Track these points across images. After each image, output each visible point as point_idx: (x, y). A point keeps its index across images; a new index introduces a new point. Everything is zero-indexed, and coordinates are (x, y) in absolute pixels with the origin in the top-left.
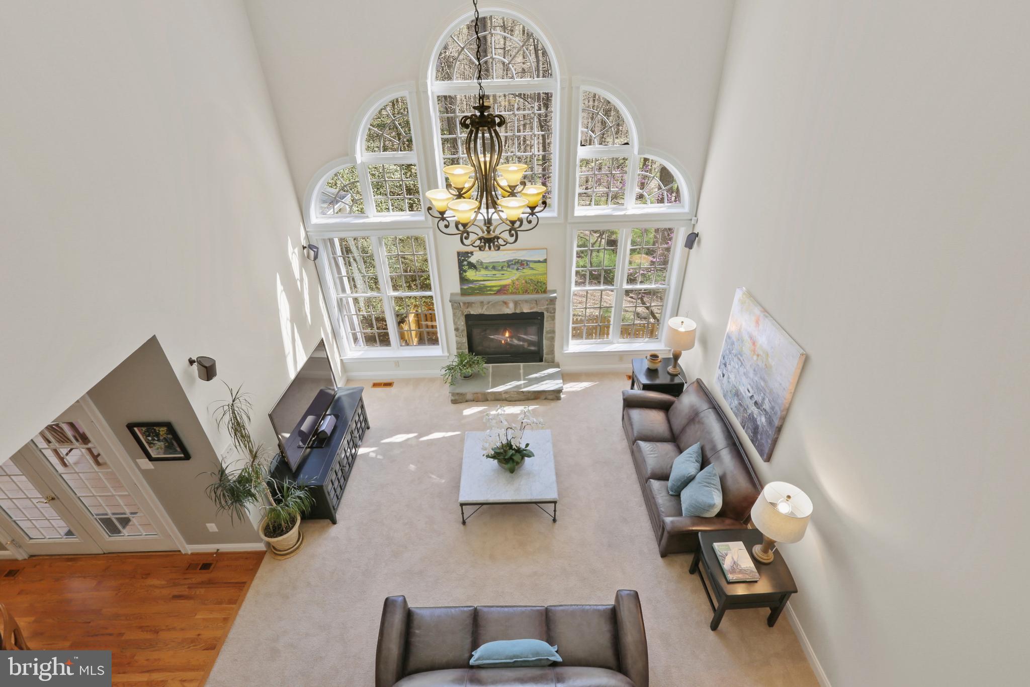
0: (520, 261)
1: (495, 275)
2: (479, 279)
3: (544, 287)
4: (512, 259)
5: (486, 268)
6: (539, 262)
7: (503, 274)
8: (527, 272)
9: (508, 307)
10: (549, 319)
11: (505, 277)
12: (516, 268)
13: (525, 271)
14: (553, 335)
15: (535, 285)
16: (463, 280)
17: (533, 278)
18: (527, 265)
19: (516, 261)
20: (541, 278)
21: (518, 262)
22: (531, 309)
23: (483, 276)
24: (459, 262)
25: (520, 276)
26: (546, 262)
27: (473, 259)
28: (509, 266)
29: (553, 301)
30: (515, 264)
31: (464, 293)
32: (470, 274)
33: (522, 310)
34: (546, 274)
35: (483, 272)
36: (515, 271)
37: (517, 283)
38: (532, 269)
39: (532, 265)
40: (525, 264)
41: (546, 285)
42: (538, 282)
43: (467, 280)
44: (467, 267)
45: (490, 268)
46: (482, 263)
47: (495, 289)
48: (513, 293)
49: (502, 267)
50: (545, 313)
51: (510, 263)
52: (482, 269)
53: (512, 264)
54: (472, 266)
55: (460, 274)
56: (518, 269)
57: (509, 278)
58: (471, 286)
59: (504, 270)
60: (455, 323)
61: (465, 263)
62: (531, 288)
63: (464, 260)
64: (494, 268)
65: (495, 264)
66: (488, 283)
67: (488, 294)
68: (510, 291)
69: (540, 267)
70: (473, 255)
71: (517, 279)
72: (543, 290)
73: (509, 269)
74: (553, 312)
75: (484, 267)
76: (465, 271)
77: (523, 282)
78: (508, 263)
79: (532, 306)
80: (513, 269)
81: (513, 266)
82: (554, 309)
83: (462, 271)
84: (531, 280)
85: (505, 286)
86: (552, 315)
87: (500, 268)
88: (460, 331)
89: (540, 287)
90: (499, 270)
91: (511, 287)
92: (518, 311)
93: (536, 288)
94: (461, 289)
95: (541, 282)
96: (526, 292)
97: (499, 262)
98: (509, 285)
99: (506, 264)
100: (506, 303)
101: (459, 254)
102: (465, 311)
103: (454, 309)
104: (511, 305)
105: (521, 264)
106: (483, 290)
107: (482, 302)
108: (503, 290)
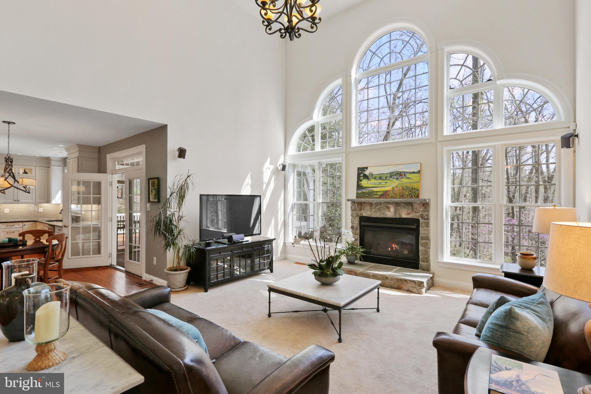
0: (399, 173)
1: (381, 183)
2: (369, 186)
3: (417, 192)
4: (394, 171)
5: (375, 178)
6: (414, 173)
7: (386, 183)
8: (404, 181)
9: (389, 211)
10: (424, 225)
11: (388, 184)
12: (396, 177)
13: (402, 180)
14: (427, 241)
15: (410, 191)
16: (359, 187)
17: (408, 185)
18: (405, 175)
19: (397, 172)
20: (415, 186)
21: (398, 174)
22: (408, 214)
23: (372, 184)
24: (358, 174)
25: (398, 184)
26: (419, 173)
27: (367, 173)
28: (391, 177)
29: (426, 205)
30: (395, 175)
31: (358, 196)
32: (364, 183)
33: (401, 216)
34: (419, 182)
35: (373, 181)
36: (395, 180)
37: (396, 189)
38: (408, 178)
39: (408, 175)
40: (403, 175)
41: (419, 191)
42: (412, 189)
43: (361, 187)
44: (362, 178)
45: (377, 178)
46: (372, 174)
47: (379, 193)
48: (392, 197)
49: (386, 177)
50: (420, 219)
51: (392, 174)
52: (372, 179)
53: (393, 175)
54: (366, 177)
55: (358, 182)
56: (397, 179)
57: (390, 185)
58: (363, 191)
59: (388, 180)
60: (352, 222)
61: (362, 175)
62: (407, 193)
63: (361, 173)
64: (380, 178)
65: (381, 175)
66: (375, 189)
67: (374, 197)
68: (390, 195)
69: (415, 177)
70: (367, 169)
71: (396, 186)
72: (416, 196)
73: (391, 179)
74: (426, 218)
75: (374, 177)
76: (361, 181)
77: (401, 188)
78: (390, 175)
79: (409, 211)
80: (394, 178)
81: (394, 176)
82: (428, 215)
83: (359, 180)
84: (407, 187)
85: (387, 192)
86: (426, 221)
87: (384, 178)
88: (354, 229)
89: (414, 192)
90: (384, 180)
91: (391, 192)
92: (397, 216)
93: (410, 194)
94: (357, 193)
95: (415, 189)
96: (402, 196)
97: (384, 174)
98: (390, 191)
99: (389, 175)
100: (388, 208)
101: (359, 169)
102: (359, 213)
103: (352, 210)
104: (392, 209)
105: (400, 175)
106: (371, 194)
107: (371, 204)
108: (385, 194)
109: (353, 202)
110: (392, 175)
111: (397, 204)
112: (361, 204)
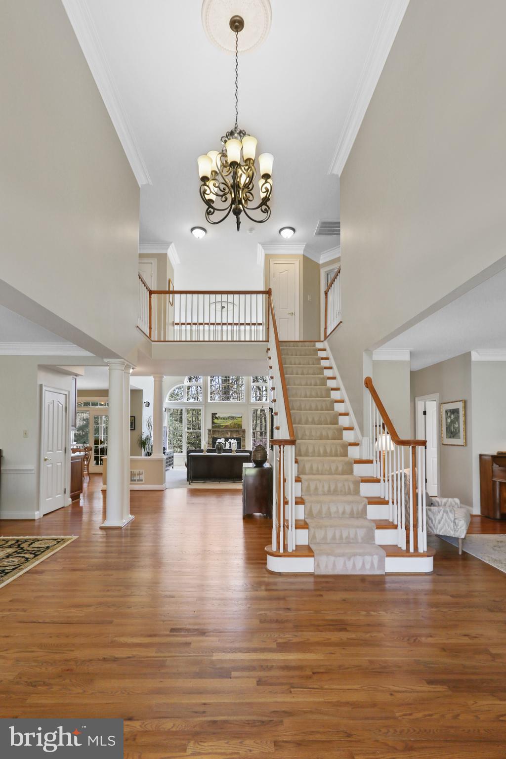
1: (224, 421)
2: (219, 423)
4: (230, 416)
5: (221, 419)
6: (240, 417)
7: (227, 421)
8: (235, 421)
10: (243, 440)
16: (213, 423)
17: (238, 423)
18: (235, 418)
20: (240, 423)
22: (236, 436)
23: (220, 421)
24: (212, 416)
25: (233, 422)
26: (242, 418)
27: (217, 416)
29: (244, 431)
30: (231, 418)
31: (213, 427)
32: (216, 421)
33: (233, 437)
34: (242, 422)
36: (231, 420)
37: (231, 424)
38: (237, 420)
39: (237, 418)
41: (242, 425)
46: (220, 417)
47: (224, 426)
48: (230, 428)
49: (227, 419)
50: (242, 438)
54: (216, 418)
55: (212, 421)
57: (229, 422)
58: (215, 425)
60: (209, 441)
63: (214, 416)
64: (224, 419)
66: (221, 424)
67: (221, 428)
69: (240, 419)
70: (217, 414)
73: (229, 420)
74: (244, 437)
77: (234, 424)
83: (213, 419)
85: (227, 425)
88: (210, 444)
89: (240, 426)
94: (212, 426)
96: (234, 428)
97: (225, 417)
98: (229, 425)
100: (228, 433)
101: (212, 414)
102: (213, 436)
103: (209, 434)
104: (229, 434)
105: (233, 418)
106: (219, 427)
107: (219, 431)
108: (226, 427)
109: (209, 430)
110: (229, 418)
111: (231, 431)
112: (214, 431)
